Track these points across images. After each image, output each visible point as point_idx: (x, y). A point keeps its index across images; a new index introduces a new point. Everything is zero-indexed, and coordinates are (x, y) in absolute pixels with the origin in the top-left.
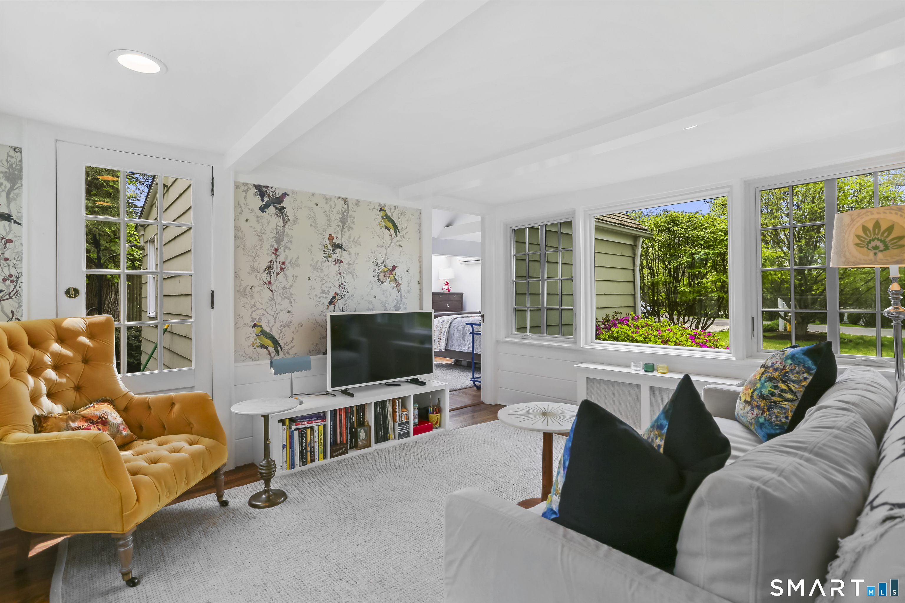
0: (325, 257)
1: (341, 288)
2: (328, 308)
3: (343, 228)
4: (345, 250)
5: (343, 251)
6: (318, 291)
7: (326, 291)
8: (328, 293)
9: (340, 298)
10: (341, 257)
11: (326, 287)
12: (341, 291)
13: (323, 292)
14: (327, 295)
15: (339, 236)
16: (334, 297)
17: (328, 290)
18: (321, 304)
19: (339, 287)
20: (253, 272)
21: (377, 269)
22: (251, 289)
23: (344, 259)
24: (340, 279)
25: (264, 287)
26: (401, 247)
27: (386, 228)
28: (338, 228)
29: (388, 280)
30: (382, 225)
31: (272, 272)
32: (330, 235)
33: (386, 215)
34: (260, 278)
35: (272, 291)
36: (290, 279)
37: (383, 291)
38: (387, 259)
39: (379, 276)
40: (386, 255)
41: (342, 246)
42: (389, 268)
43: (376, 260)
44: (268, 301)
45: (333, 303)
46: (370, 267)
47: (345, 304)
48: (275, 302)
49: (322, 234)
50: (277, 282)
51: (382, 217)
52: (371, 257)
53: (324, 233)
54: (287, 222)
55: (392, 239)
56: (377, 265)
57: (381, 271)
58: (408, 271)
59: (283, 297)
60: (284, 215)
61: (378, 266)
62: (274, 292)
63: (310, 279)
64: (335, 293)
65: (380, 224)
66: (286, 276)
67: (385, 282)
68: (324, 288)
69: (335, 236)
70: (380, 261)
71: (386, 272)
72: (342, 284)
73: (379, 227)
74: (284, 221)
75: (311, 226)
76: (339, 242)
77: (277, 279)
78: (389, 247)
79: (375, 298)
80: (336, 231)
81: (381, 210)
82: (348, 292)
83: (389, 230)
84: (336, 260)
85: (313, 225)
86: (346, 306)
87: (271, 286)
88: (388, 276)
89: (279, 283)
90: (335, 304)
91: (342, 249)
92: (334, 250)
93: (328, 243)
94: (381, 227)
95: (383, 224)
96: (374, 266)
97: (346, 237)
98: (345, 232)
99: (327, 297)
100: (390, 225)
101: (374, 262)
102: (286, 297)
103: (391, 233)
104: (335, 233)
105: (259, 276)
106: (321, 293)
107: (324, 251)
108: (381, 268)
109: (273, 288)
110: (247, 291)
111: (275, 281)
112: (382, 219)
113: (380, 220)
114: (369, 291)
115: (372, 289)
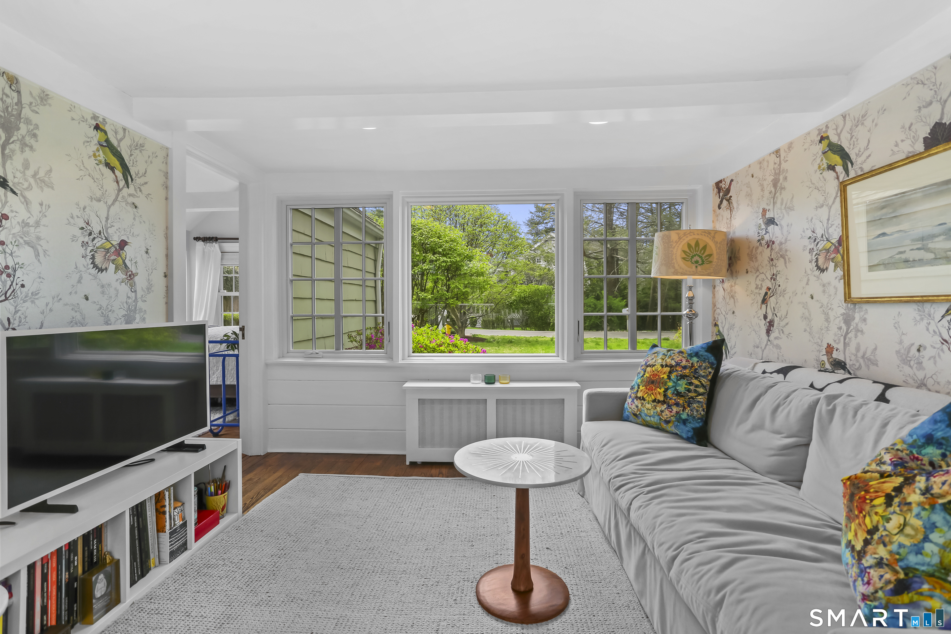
21: (90, 244)
27: (107, 165)
29: (112, 267)
30: (98, 158)
33: (107, 141)
37: (103, 286)
38: (109, 225)
39: (93, 257)
40: (107, 219)
42: (114, 243)
43: (88, 224)
46: (74, 236)
51: (98, 142)
52: (78, 217)
55: (120, 190)
56: (90, 234)
57: (97, 248)
58: (147, 252)
61: (91, 237)
65: (95, 155)
70: (96, 228)
71: (108, 249)
73: (93, 161)
78: (113, 204)
79: (87, 299)
81: (97, 127)
83: (114, 172)
94: (97, 162)
95: (102, 157)
100: (115, 162)
101: (82, 228)
103: (116, 177)
108: (99, 242)
112: (99, 146)
113: (95, 148)
114: (73, 286)
115: (79, 282)
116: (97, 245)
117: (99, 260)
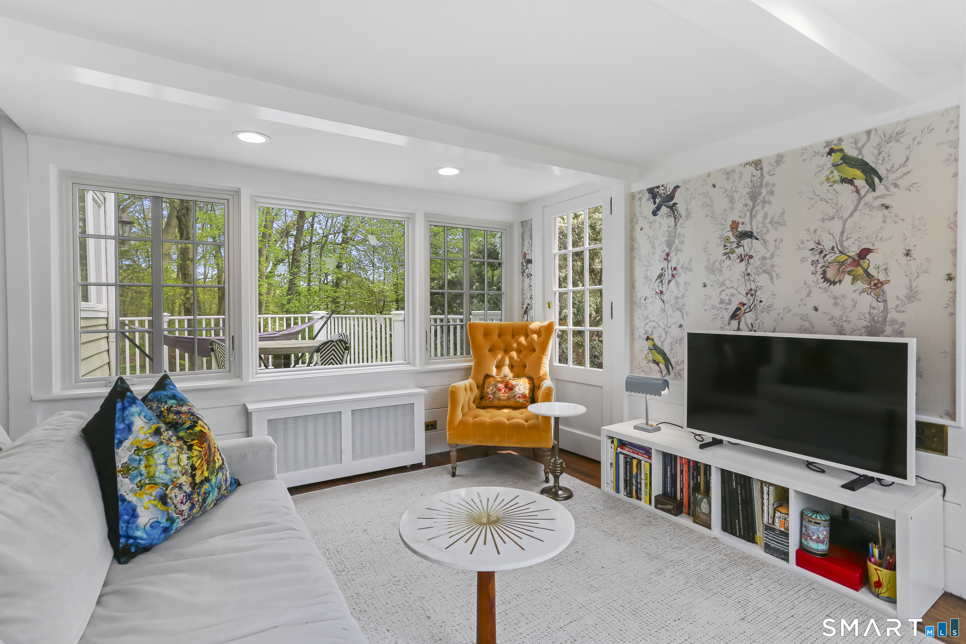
0: (725, 254)
1: (749, 295)
2: (729, 324)
3: (754, 207)
4: (757, 239)
5: (754, 241)
6: (716, 301)
7: (727, 301)
8: (729, 303)
9: (748, 310)
10: (750, 250)
11: (727, 295)
12: (749, 300)
13: (722, 302)
14: (728, 306)
15: (747, 220)
16: (738, 309)
17: (730, 299)
18: (719, 317)
19: (747, 294)
20: (647, 282)
22: (645, 300)
23: (755, 252)
24: (748, 283)
25: (656, 298)
26: (887, 207)
28: (745, 208)
31: (664, 281)
32: (734, 222)
34: (652, 288)
35: (664, 302)
36: (682, 286)
41: (752, 233)
44: (660, 312)
45: (737, 318)
47: (757, 319)
48: (667, 314)
49: (721, 224)
50: (669, 291)
53: (723, 221)
54: (679, 219)
56: (821, 252)
57: (829, 263)
59: (675, 308)
60: (676, 212)
61: (822, 255)
62: (665, 302)
63: (705, 286)
64: (741, 303)
66: (678, 284)
67: (840, 281)
68: (724, 296)
69: (741, 221)
70: (828, 244)
72: (751, 290)
74: (675, 220)
75: (707, 216)
76: (748, 228)
77: (668, 288)
80: (742, 214)
82: (761, 301)
84: (741, 255)
85: (710, 214)
86: (757, 322)
87: (663, 296)
88: (848, 269)
89: (671, 292)
90: (739, 319)
91: (751, 238)
92: (740, 242)
93: (730, 234)
96: (815, 256)
97: (759, 217)
98: (757, 211)
99: (728, 309)
102: (677, 309)
104: (740, 217)
105: (651, 286)
106: (719, 303)
107: (725, 246)
108: (830, 258)
109: (665, 298)
110: (642, 302)
111: (667, 290)
116: (829, 261)
117: (830, 274)
